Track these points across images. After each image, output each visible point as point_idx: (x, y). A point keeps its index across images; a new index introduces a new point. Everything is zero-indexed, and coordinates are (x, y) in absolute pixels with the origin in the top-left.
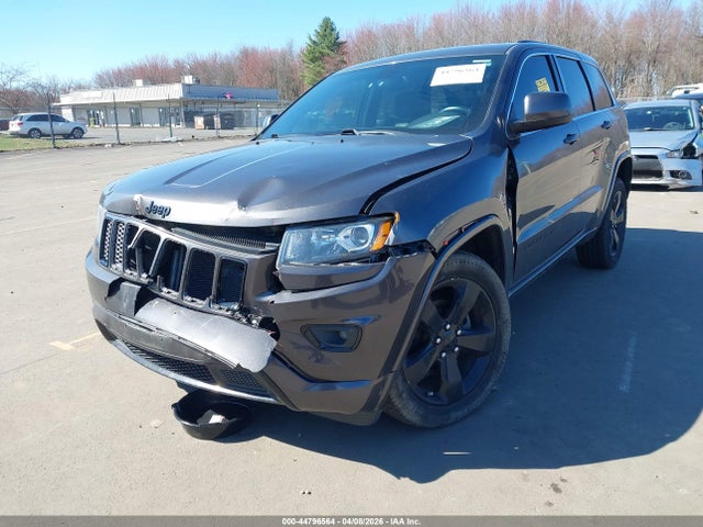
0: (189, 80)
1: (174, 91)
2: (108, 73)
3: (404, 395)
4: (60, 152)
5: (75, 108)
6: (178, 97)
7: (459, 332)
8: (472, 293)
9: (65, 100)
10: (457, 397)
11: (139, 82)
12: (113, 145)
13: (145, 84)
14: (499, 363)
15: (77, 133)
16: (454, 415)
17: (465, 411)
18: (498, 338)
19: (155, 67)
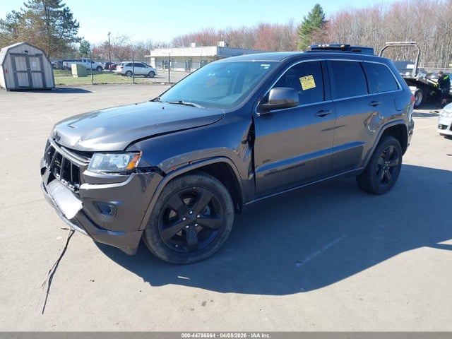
0: (222, 44)
1: (212, 51)
2: (180, 38)
3: (157, 244)
4: (136, 86)
5: (157, 59)
6: (213, 55)
7: (198, 216)
8: (206, 196)
9: (154, 54)
10: (194, 250)
11: (193, 45)
12: (166, 83)
13: (197, 46)
14: (223, 236)
15: (152, 74)
16: (190, 259)
17: (198, 258)
18: (224, 222)
19: (207, 35)
